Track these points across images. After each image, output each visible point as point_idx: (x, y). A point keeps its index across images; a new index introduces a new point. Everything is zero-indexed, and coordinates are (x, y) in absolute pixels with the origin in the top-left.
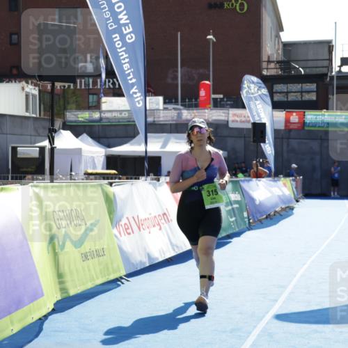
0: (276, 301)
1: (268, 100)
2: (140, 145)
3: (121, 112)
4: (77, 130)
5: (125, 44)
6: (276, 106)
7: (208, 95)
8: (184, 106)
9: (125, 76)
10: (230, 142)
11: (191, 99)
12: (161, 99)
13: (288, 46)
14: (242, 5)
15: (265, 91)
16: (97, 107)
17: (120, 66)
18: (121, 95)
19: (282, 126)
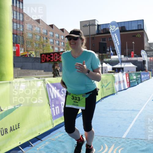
0: (149, 98)
1: (146, 55)
2: (119, 65)
3: (115, 59)
4: (106, 63)
5: (118, 45)
6: (148, 56)
7: (133, 55)
8: (128, 57)
9: (117, 52)
10: (138, 64)
11: (129, 56)
12: (123, 56)
13: (150, 44)
14: (140, 36)
15: (146, 53)
16: (110, 58)
17: (117, 49)
18: (117, 55)
19: (149, 61)
